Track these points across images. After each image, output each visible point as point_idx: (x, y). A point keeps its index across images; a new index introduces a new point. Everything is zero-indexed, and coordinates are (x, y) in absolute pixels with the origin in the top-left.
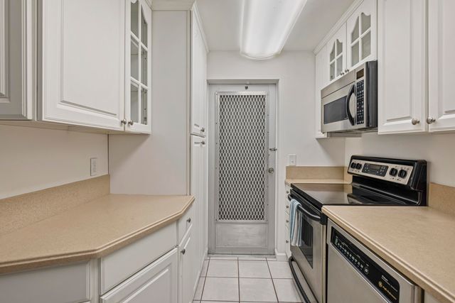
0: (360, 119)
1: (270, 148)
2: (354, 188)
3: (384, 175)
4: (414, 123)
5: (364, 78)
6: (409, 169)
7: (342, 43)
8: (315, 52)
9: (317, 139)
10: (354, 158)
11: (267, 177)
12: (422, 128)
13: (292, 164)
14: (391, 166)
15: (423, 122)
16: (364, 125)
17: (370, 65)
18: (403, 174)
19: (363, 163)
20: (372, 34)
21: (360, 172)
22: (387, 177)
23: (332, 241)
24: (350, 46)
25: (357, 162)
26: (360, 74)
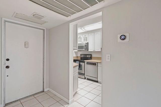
0: (86, 49)
7: (81, 37)
10: (81, 55)
12: (94, 51)
14: (88, 55)
17: (88, 43)
18: (89, 56)
19: (83, 55)
20: (88, 39)
21: (83, 57)
22: (87, 57)
23: (87, 64)
24: (83, 38)
25: (82, 55)
26: (86, 43)
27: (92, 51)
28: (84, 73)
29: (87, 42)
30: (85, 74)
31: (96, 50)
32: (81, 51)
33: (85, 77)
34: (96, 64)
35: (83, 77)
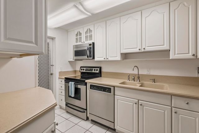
0: (90, 57)
1: (51, 64)
2: (81, 76)
3: (92, 71)
4: (104, 59)
5: (92, 46)
6: (98, 69)
7: (81, 33)
8: (68, 31)
9: (69, 61)
10: (81, 67)
11: (50, 77)
12: (105, 60)
13: (61, 71)
14: (94, 69)
15: (106, 58)
16: (92, 58)
17: (93, 43)
18: (97, 70)
19: (85, 68)
20: (93, 35)
21: (84, 71)
22: (93, 71)
23: (90, 88)
24: (85, 35)
25: (83, 68)
26: (90, 45)
27: (102, 59)
28: (85, 108)
29: (91, 42)
30: (86, 110)
31: (110, 59)
32: (81, 60)
33: (88, 116)
34: (110, 89)
35: (84, 115)
